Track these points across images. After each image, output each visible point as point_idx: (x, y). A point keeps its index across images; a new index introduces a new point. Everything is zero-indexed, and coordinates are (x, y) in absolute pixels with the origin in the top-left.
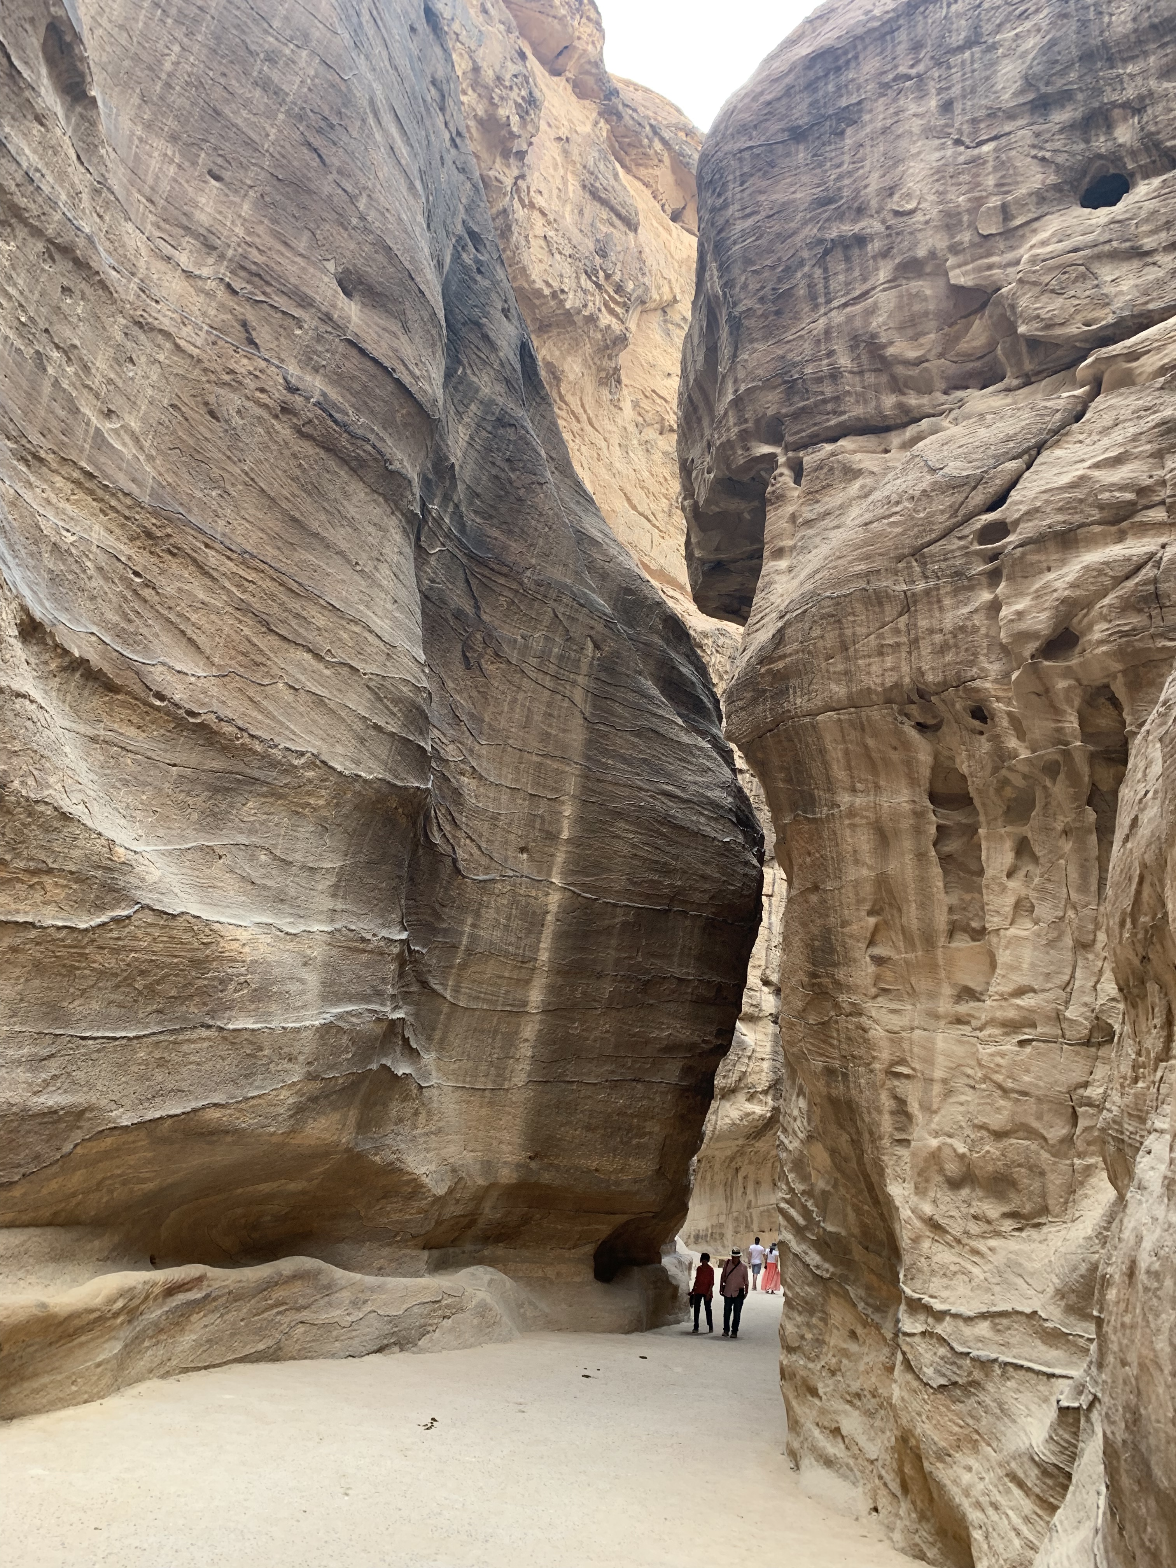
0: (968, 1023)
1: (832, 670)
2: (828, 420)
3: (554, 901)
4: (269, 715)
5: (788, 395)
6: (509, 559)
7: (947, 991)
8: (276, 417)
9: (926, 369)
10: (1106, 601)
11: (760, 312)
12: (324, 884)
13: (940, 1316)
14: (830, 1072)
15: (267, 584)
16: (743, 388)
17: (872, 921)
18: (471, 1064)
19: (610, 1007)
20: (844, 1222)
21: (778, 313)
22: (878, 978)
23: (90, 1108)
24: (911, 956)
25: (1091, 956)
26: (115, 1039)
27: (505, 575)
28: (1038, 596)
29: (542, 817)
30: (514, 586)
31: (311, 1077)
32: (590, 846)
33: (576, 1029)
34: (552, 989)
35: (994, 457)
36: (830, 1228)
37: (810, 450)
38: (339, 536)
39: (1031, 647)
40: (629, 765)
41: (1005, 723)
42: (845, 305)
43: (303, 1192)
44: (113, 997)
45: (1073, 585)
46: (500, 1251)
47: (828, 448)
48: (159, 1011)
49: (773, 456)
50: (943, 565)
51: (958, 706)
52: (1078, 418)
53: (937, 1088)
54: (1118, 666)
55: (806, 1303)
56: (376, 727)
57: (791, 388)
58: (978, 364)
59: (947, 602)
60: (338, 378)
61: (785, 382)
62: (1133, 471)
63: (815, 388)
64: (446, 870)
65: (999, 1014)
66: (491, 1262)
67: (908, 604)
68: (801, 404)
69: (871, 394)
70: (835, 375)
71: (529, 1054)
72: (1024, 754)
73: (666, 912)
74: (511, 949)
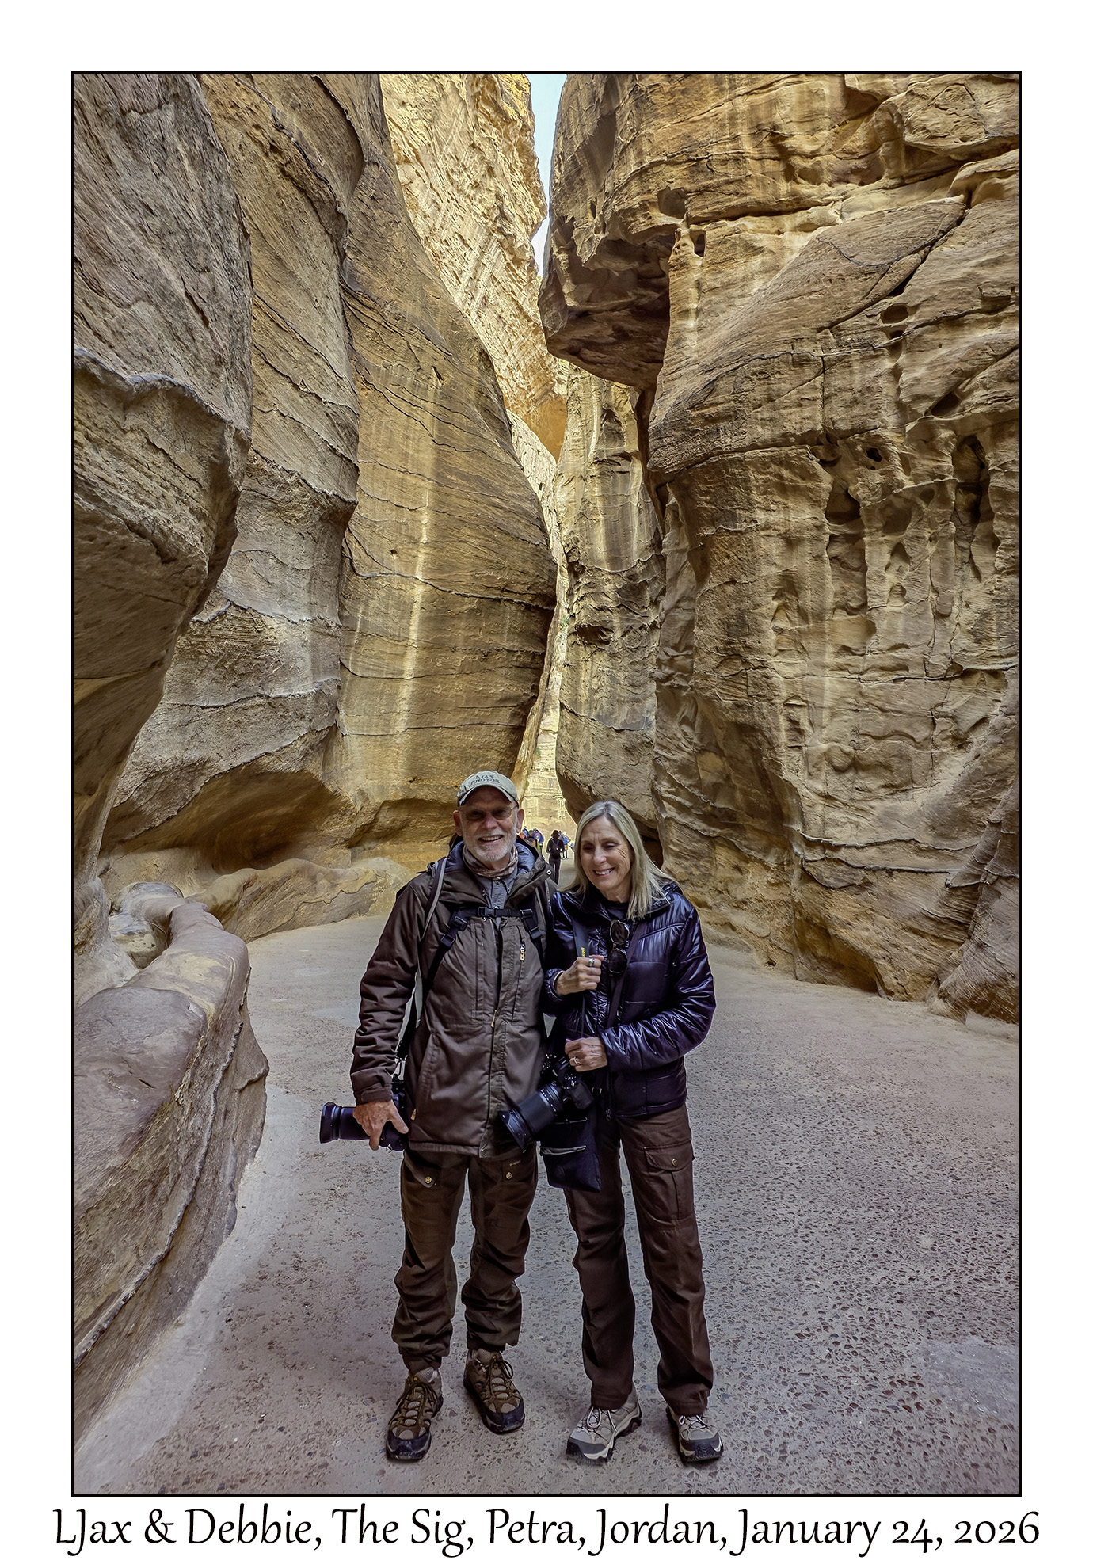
0: (846, 670)
1: (759, 416)
2: (730, 200)
3: (419, 592)
4: (269, 438)
5: (692, 172)
6: (374, 294)
7: (830, 649)
8: (266, 155)
9: (818, 163)
10: (986, 373)
11: (666, 89)
12: (304, 583)
13: (837, 848)
14: (738, 706)
15: (263, 319)
16: (648, 160)
17: (776, 603)
18: (366, 718)
19: (462, 673)
20: (733, 799)
21: (683, 92)
22: (778, 642)
23: (209, 760)
24: (804, 627)
25: (947, 623)
26: (217, 707)
27: (371, 309)
28: (932, 366)
29: (406, 525)
30: (378, 319)
31: (312, 731)
32: (443, 549)
33: (438, 689)
34: (421, 661)
35: (897, 250)
36: (720, 804)
37: (712, 225)
38: (303, 273)
39: (923, 407)
40: (467, 481)
41: (897, 462)
42: (749, 94)
43: (286, 815)
44: (215, 675)
45: (961, 360)
46: (388, 846)
47: (731, 225)
48: (235, 685)
49: (675, 226)
50: (855, 337)
51: (859, 448)
52: (959, 222)
53: (826, 713)
54: (990, 422)
55: (694, 853)
56: (333, 450)
57: (696, 165)
58: (859, 163)
59: (856, 367)
60: (309, 119)
61: (690, 160)
62: (1008, 272)
63: (719, 169)
64: (347, 569)
65: (879, 663)
66: (383, 854)
67: (825, 367)
68: (705, 183)
69: (768, 180)
70: (738, 159)
71: (406, 708)
72: (909, 485)
73: (499, 600)
74: (390, 631)
